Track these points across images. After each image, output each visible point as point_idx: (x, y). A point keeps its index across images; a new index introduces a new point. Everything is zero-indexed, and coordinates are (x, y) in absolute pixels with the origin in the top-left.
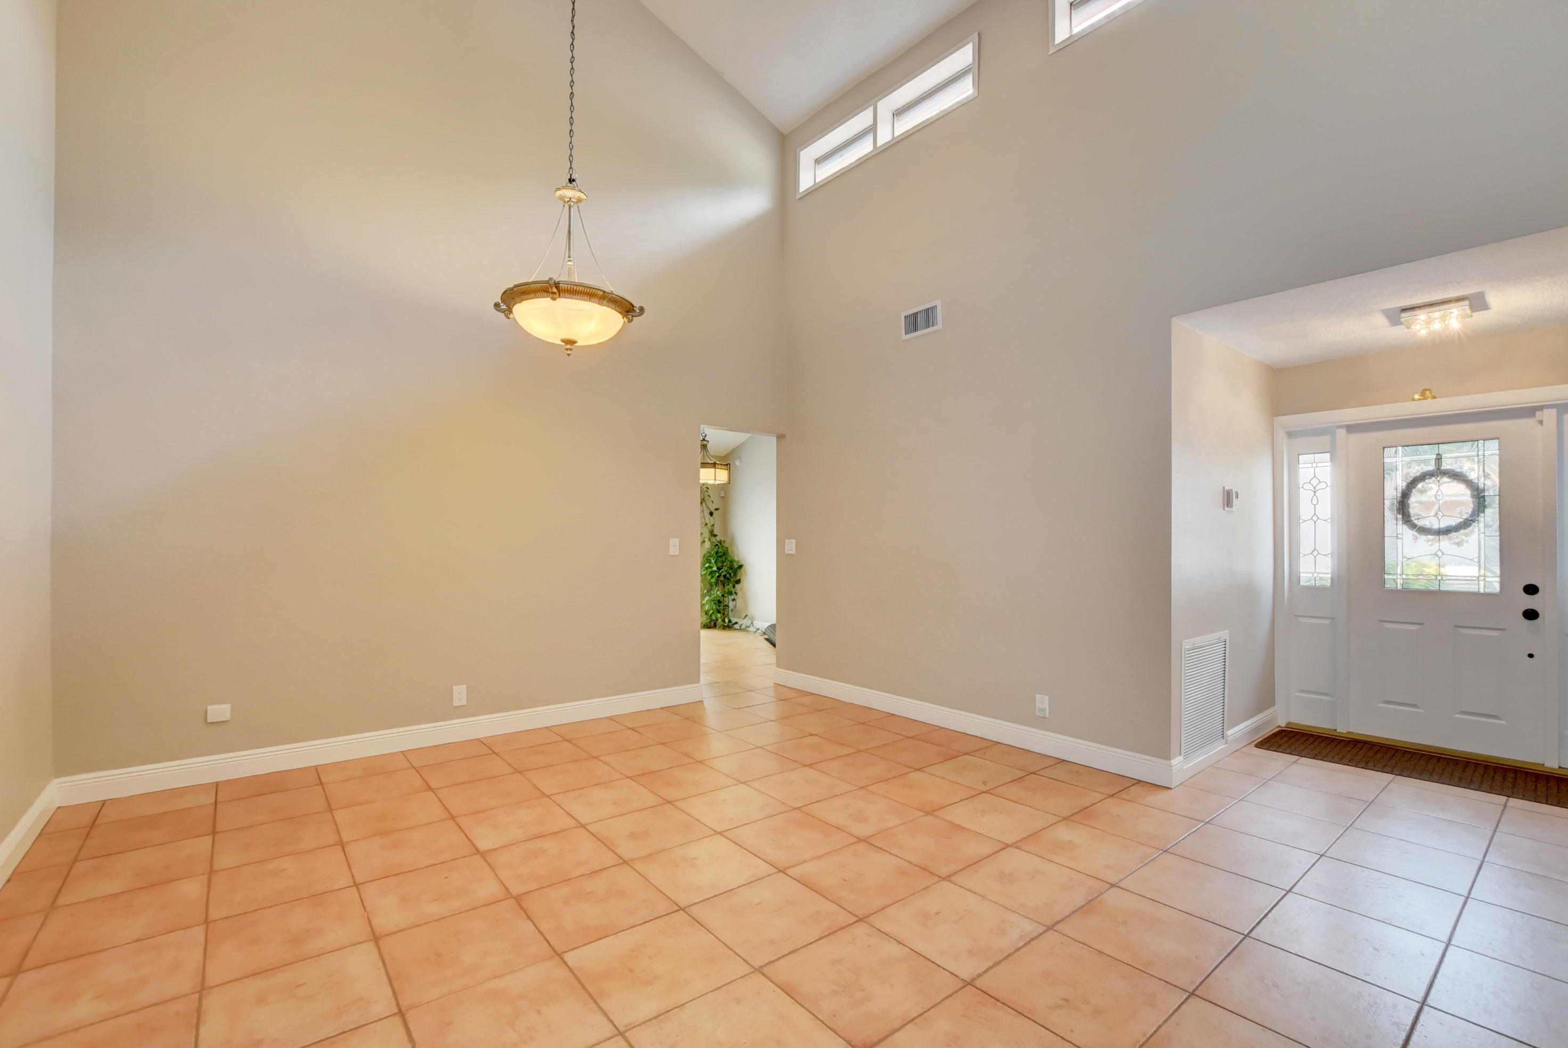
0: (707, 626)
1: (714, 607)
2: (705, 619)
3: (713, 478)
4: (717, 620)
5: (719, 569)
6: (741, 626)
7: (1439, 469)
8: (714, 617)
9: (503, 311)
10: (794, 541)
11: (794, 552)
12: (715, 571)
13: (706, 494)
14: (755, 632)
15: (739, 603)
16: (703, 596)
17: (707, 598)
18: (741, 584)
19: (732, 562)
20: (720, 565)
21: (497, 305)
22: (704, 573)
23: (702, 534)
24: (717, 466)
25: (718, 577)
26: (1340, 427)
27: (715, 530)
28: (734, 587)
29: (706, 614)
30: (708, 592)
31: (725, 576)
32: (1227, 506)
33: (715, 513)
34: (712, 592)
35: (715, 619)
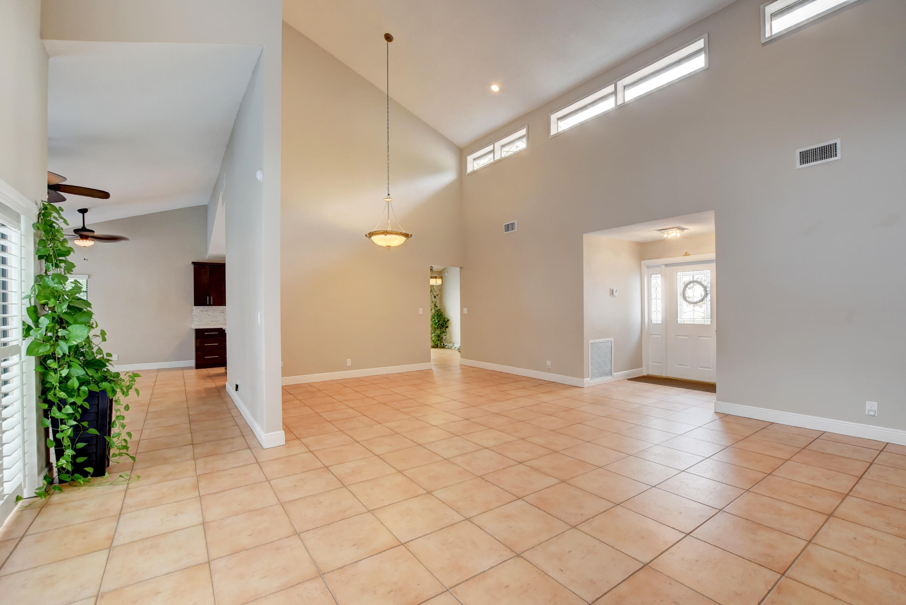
0: (433, 347)
1: (437, 338)
2: (432, 344)
3: (435, 283)
4: (438, 344)
5: (439, 321)
6: (448, 347)
7: (694, 280)
8: (436, 343)
9: (368, 237)
10: (467, 308)
11: (467, 313)
12: (437, 323)
13: (432, 288)
14: (455, 349)
15: (448, 336)
16: (432, 334)
17: (434, 334)
18: (448, 328)
19: (444, 318)
20: (439, 320)
21: (366, 235)
22: (432, 323)
23: (431, 306)
24: (437, 278)
25: (438, 325)
26: (662, 265)
27: (437, 304)
28: (445, 330)
29: (433, 341)
30: (434, 332)
31: (441, 325)
32: (612, 295)
33: (437, 297)
34: (436, 332)
35: (437, 344)
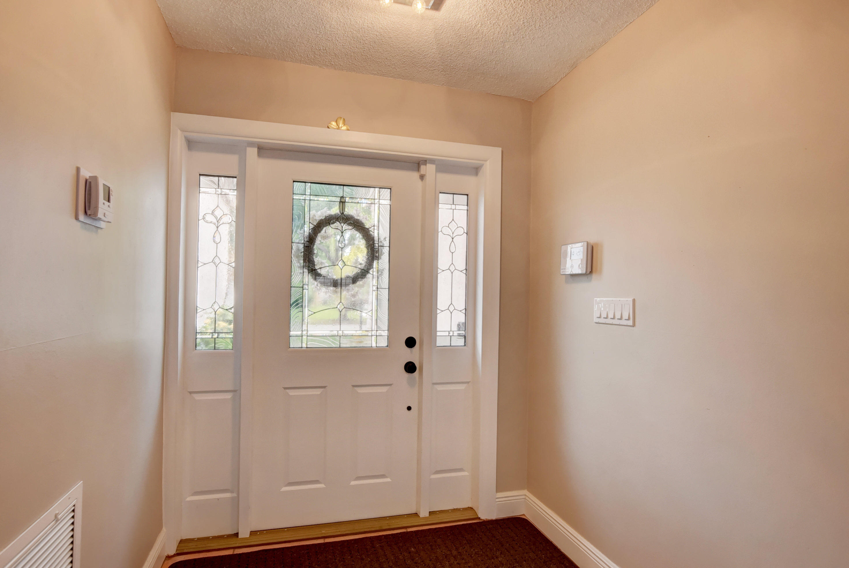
7: (343, 213)
26: (251, 144)
32: (86, 212)
